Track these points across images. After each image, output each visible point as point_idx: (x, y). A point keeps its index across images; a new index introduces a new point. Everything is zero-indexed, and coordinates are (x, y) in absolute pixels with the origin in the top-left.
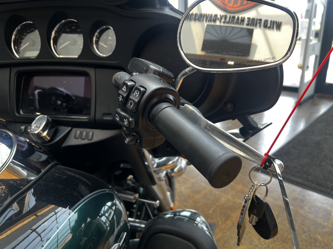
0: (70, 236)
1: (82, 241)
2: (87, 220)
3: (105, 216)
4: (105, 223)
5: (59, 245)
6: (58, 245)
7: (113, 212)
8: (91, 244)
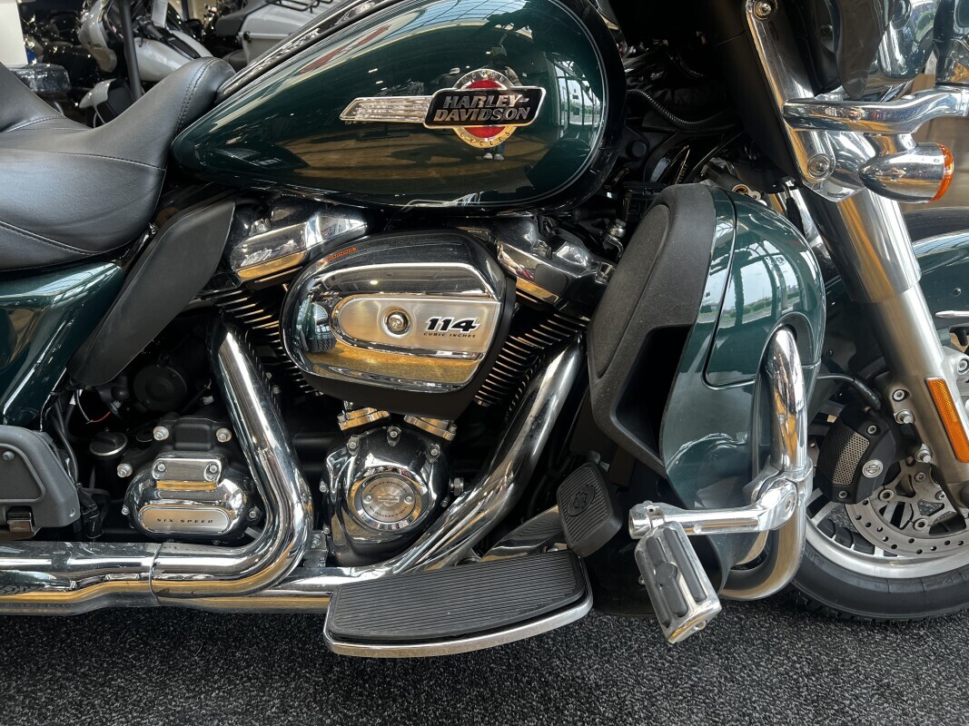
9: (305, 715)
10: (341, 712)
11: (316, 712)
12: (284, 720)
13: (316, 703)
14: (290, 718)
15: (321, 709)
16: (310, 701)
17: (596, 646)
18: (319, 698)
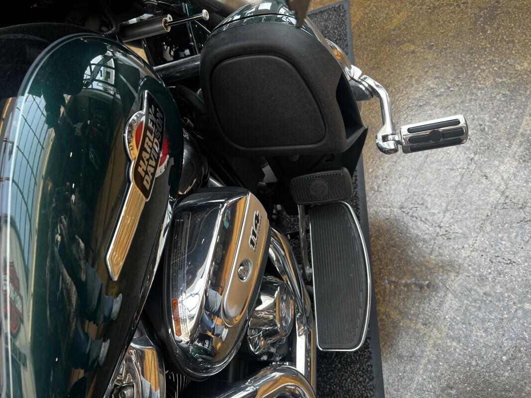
0: (52, 133)
1: (75, 130)
2: (64, 99)
3: (99, 81)
4: (106, 91)
5: (44, 146)
6: (42, 146)
7: (113, 72)
8: (99, 125)
9: (336, 380)
10: (334, 359)
11: (333, 373)
12: (339, 392)
13: (328, 375)
14: (338, 388)
15: (332, 371)
16: (327, 378)
17: (292, 224)
18: (325, 374)
